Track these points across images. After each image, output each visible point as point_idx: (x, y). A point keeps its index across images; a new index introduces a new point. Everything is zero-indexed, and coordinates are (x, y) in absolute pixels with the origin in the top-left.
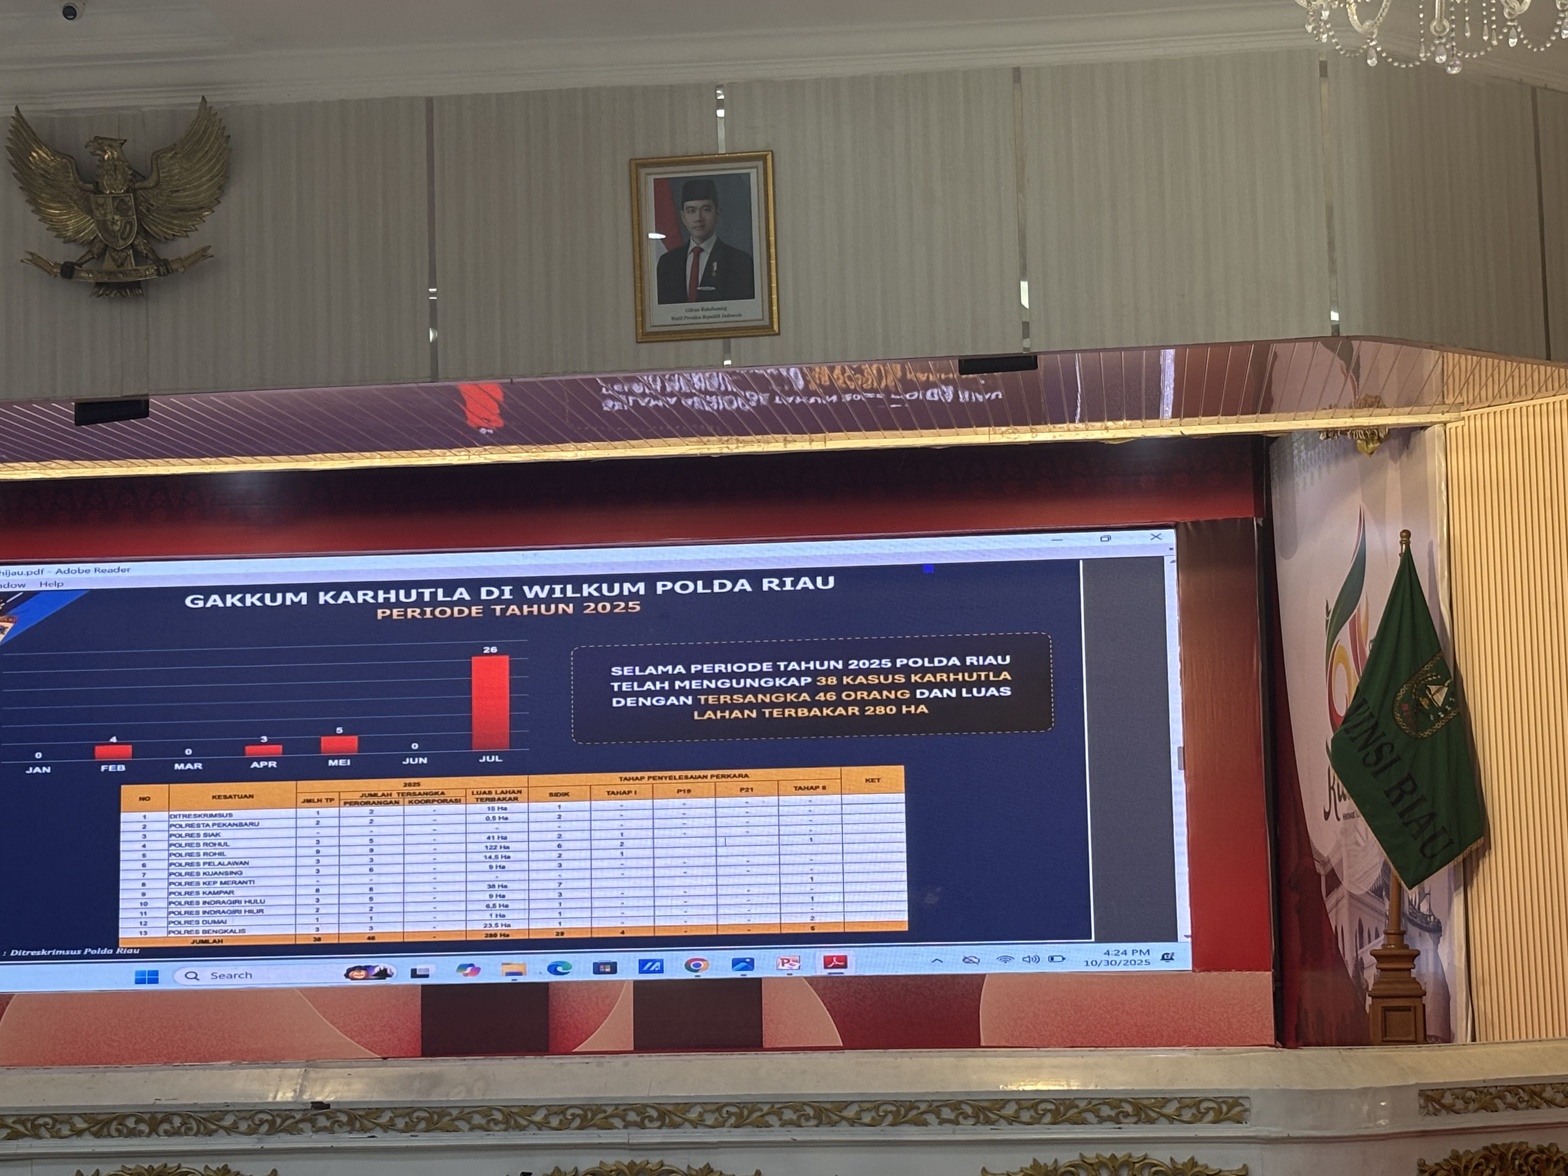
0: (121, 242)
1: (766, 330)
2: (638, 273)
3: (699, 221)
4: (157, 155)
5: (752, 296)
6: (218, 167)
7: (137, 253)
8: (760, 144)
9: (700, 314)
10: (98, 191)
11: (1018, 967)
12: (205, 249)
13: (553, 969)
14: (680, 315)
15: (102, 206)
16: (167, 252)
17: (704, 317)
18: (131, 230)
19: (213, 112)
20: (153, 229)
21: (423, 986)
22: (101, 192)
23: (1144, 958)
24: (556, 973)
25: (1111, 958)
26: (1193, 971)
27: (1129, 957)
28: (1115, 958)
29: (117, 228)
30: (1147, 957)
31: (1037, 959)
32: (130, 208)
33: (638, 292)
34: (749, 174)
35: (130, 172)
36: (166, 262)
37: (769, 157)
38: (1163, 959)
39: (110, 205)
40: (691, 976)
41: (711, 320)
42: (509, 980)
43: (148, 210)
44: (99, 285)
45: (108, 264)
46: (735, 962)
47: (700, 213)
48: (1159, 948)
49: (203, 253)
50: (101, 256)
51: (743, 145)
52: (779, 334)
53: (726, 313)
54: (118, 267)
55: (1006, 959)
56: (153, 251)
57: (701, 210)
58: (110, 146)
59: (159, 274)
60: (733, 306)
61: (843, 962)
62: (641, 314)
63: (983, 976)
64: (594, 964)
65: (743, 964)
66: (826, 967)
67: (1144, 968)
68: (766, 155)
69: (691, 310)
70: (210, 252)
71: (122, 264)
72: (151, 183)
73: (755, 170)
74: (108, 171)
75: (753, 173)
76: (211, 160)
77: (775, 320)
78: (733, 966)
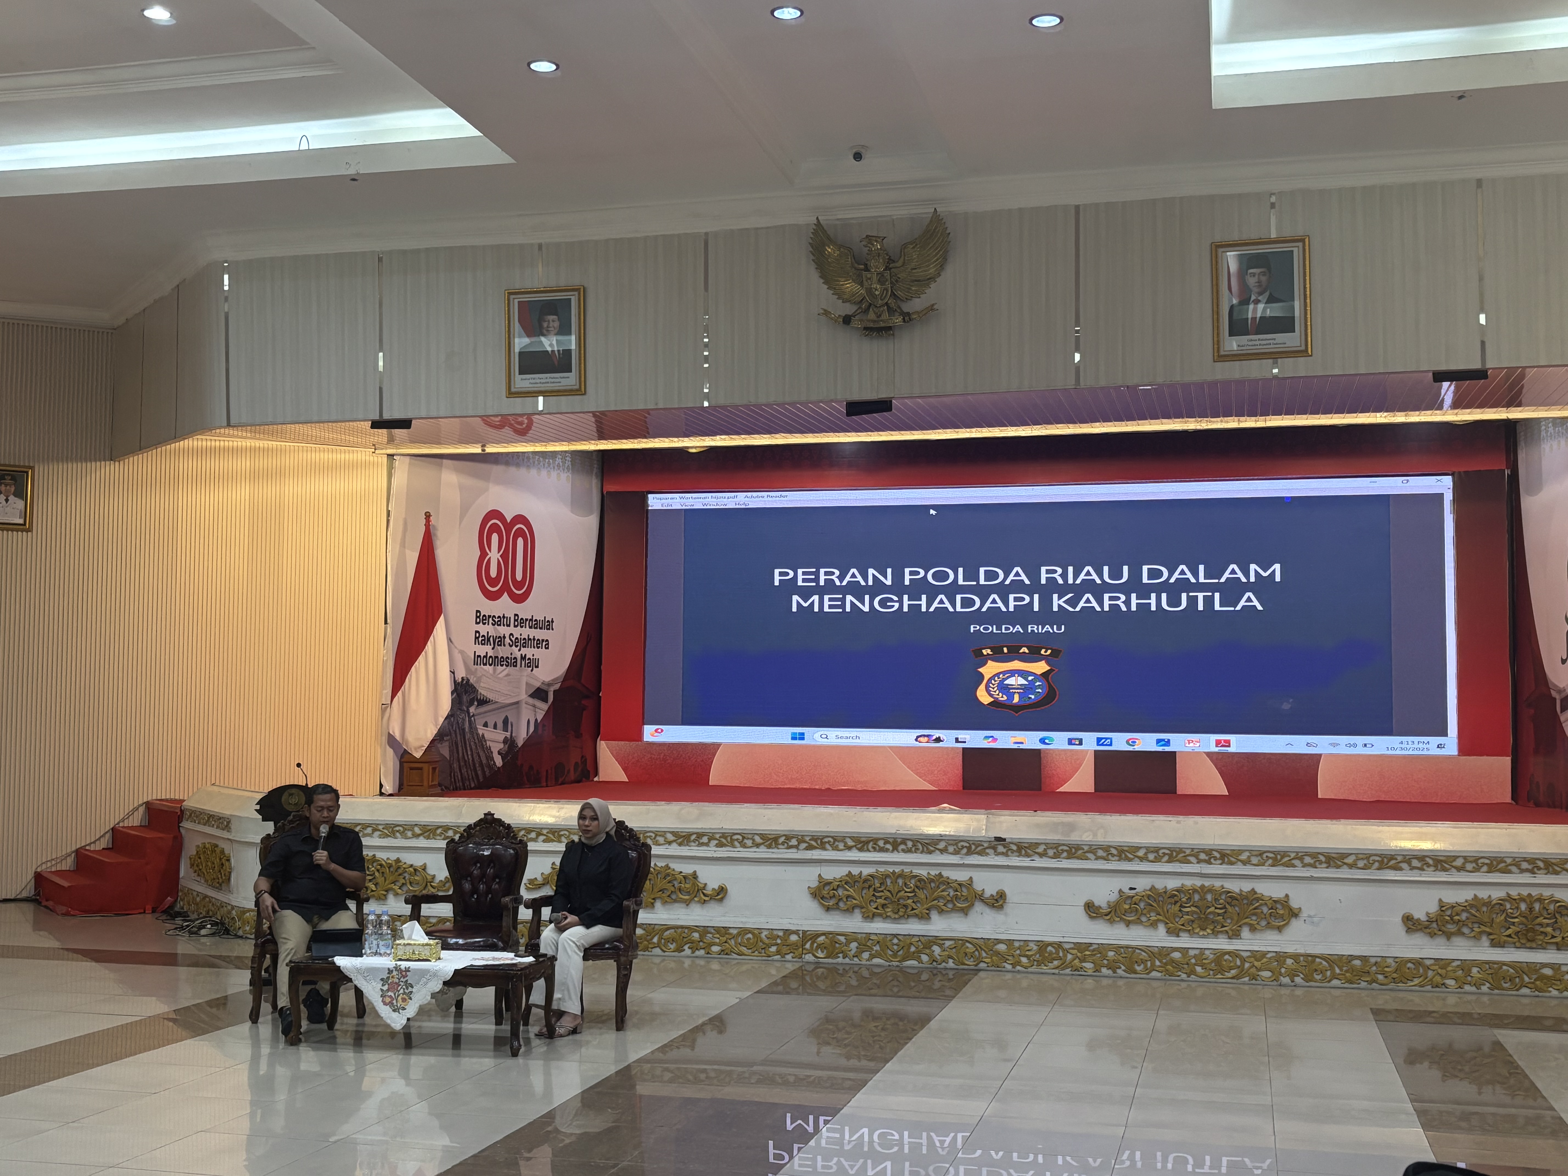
0: (880, 302)
1: (1303, 353)
2: (1215, 316)
3: (1258, 282)
4: (905, 246)
5: (1293, 330)
6: (941, 253)
7: (889, 308)
8: (1300, 232)
9: (1258, 343)
10: (867, 269)
11: (1343, 750)
12: (933, 305)
13: (1042, 741)
14: (1243, 344)
15: (870, 279)
16: (906, 307)
17: (1260, 345)
18: (886, 294)
19: (940, 218)
20: (899, 293)
21: (964, 749)
22: (869, 271)
23: (1425, 746)
24: (1045, 743)
25: (1403, 746)
26: (1459, 755)
27: (1416, 746)
28: (1407, 746)
29: (877, 293)
30: (1427, 746)
31: (1355, 745)
32: (887, 280)
33: (1215, 329)
34: (1292, 251)
35: (887, 257)
36: (908, 314)
37: (1307, 240)
38: (1438, 747)
39: (875, 278)
40: (1131, 749)
41: (1265, 347)
42: (1016, 746)
43: (897, 281)
44: (866, 329)
45: (872, 315)
46: (1159, 741)
47: (1259, 277)
48: (1435, 740)
49: (931, 308)
50: (866, 311)
51: (1288, 233)
52: (1311, 356)
53: (1275, 342)
54: (878, 317)
55: (1334, 745)
56: (899, 308)
57: (1259, 274)
58: (876, 241)
59: (904, 321)
60: (1280, 337)
61: (1228, 743)
62: (1217, 343)
63: (1320, 755)
64: (1069, 739)
65: (1163, 743)
66: (1217, 746)
67: (1425, 752)
68: (1304, 239)
69: (1251, 340)
70: (935, 307)
71: (880, 315)
72: (900, 263)
73: (1297, 248)
74: (874, 257)
75: (1295, 250)
76: (937, 249)
77: (1309, 346)
78: (1157, 743)
